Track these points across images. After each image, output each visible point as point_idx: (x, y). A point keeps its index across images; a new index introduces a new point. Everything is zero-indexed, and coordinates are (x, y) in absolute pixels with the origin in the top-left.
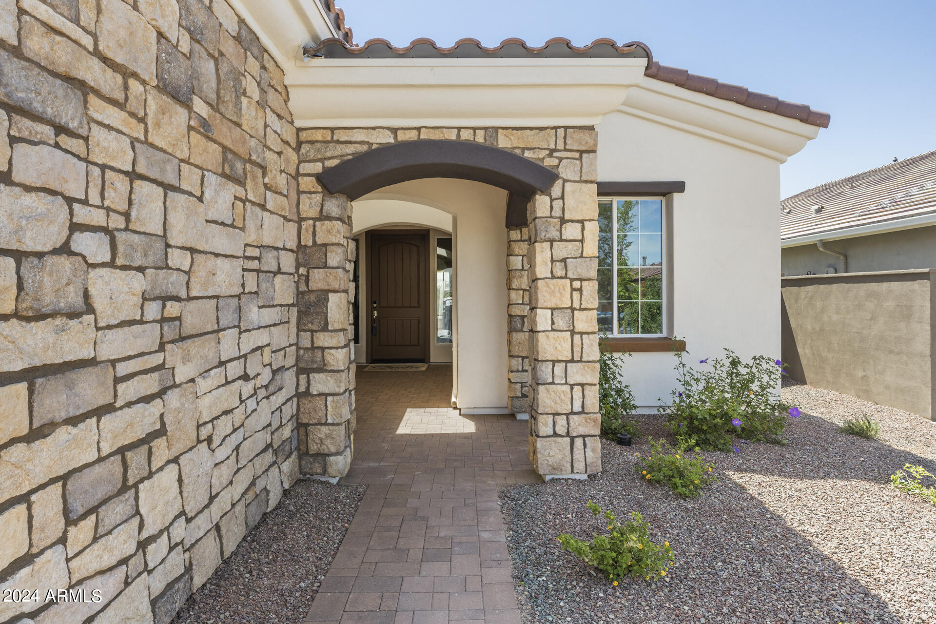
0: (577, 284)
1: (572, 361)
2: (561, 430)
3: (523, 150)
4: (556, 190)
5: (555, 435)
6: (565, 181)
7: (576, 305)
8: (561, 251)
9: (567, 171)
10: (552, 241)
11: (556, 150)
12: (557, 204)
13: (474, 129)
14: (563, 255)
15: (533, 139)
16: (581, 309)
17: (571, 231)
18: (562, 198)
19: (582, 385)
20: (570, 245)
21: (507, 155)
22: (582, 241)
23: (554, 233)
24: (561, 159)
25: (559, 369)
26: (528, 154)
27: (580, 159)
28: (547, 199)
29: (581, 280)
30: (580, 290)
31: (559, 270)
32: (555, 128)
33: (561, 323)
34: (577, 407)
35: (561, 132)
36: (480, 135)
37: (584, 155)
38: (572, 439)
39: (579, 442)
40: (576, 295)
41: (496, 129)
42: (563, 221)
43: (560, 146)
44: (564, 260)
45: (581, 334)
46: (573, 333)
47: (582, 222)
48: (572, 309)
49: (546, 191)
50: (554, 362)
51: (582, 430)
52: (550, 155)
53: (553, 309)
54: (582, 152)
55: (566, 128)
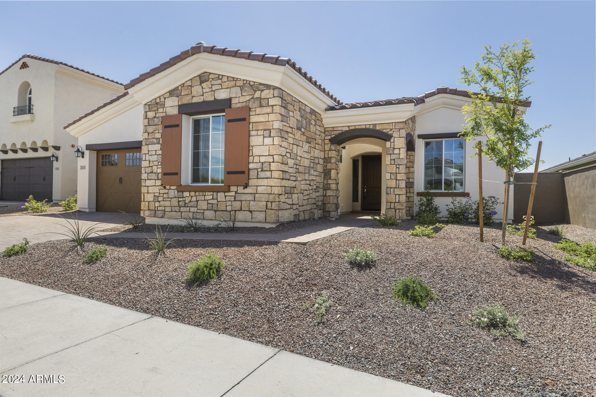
0: (398, 166)
1: (396, 188)
2: (392, 207)
3: (383, 129)
4: (392, 140)
5: (391, 208)
6: (395, 137)
7: (397, 172)
8: (393, 157)
9: (395, 135)
10: (390, 154)
11: (392, 129)
12: (392, 144)
13: (370, 125)
14: (394, 158)
15: (386, 126)
16: (399, 173)
17: (396, 151)
18: (394, 142)
19: (399, 195)
20: (396, 155)
21: (378, 131)
22: (399, 154)
23: (391, 152)
24: (393, 131)
25: (392, 190)
26: (384, 131)
27: (399, 131)
28: (389, 143)
29: (399, 165)
30: (399, 168)
31: (393, 163)
32: (392, 123)
33: (393, 177)
34: (397, 201)
35: (394, 124)
36: (371, 126)
37: (401, 130)
38: (396, 210)
39: (397, 211)
40: (397, 169)
41: (376, 124)
42: (394, 149)
43: (394, 128)
44: (394, 160)
45: (399, 180)
46: (396, 180)
47: (399, 149)
48: (396, 173)
49: (389, 140)
50: (391, 188)
51: (398, 207)
52: (391, 130)
53: (391, 173)
54: (400, 129)
55: (395, 123)
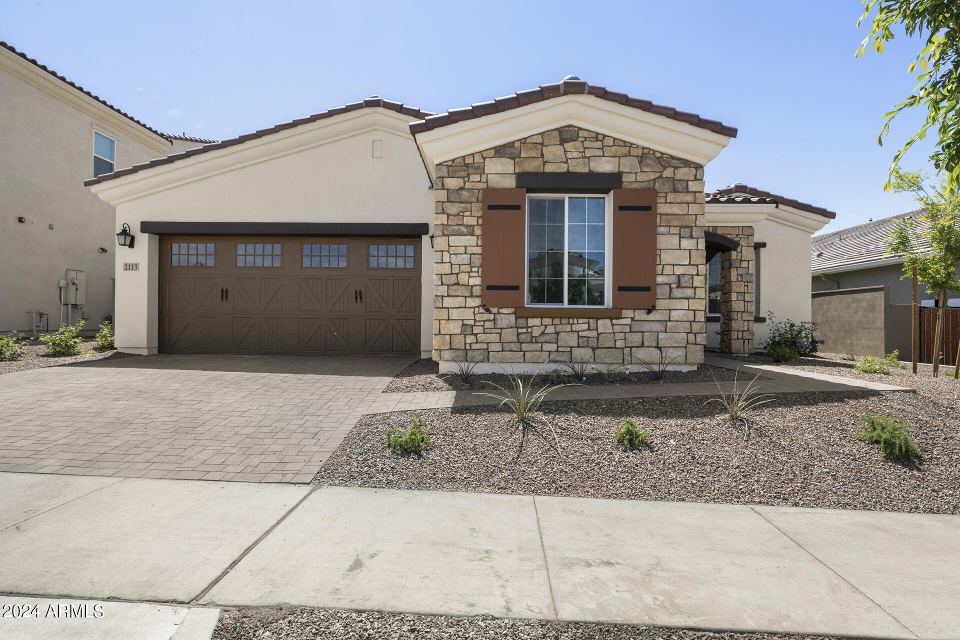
0: (746, 284)
1: (744, 312)
2: (740, 337)
3: (727, 234)
4: (739, 249)
5: (738, 338)
6: (742, 246)
7: (746, 291)
8: (740, 271)
9: (743, 243)
10: (737, 268)
11: (739, 235)
12: (739, 254)
13: (709, 227)
14: (741, 273)
15: (731, 231)
16: (748, 293)
17: (744, 264)
18: (741, 252)
19: (748, 321)
20: (744, 270)
21: (721, 236)
22: (748, 268)
23: (738, 265)
24: (741, 238)
25: (739, 315)
26: (728, 236)
27: (748, 238)
28: (735, 253)
29: (748, 282)
30: (747, 286)
31: (740, 279)
32: (739, 227)
33: (740, 298)
34: (746, 329)
35: (741, 228)
36: (711, 228)
37: (749, 237)
38: (744, 340)
39: (746, 341)
40: (746, 288)
41: (717, 227)
42: (741, 261)
43: (741, 233)
44: (741, 275)
45: (747, 302)
46: (745, 301)
47: (748, 261)
48: (744, 293)
49: (735, 250)
50: (738, 312)
51: (748, 337)
52: (737, 237)
53: (737, 293)
54: (748, 236)
55: (743, 227)
